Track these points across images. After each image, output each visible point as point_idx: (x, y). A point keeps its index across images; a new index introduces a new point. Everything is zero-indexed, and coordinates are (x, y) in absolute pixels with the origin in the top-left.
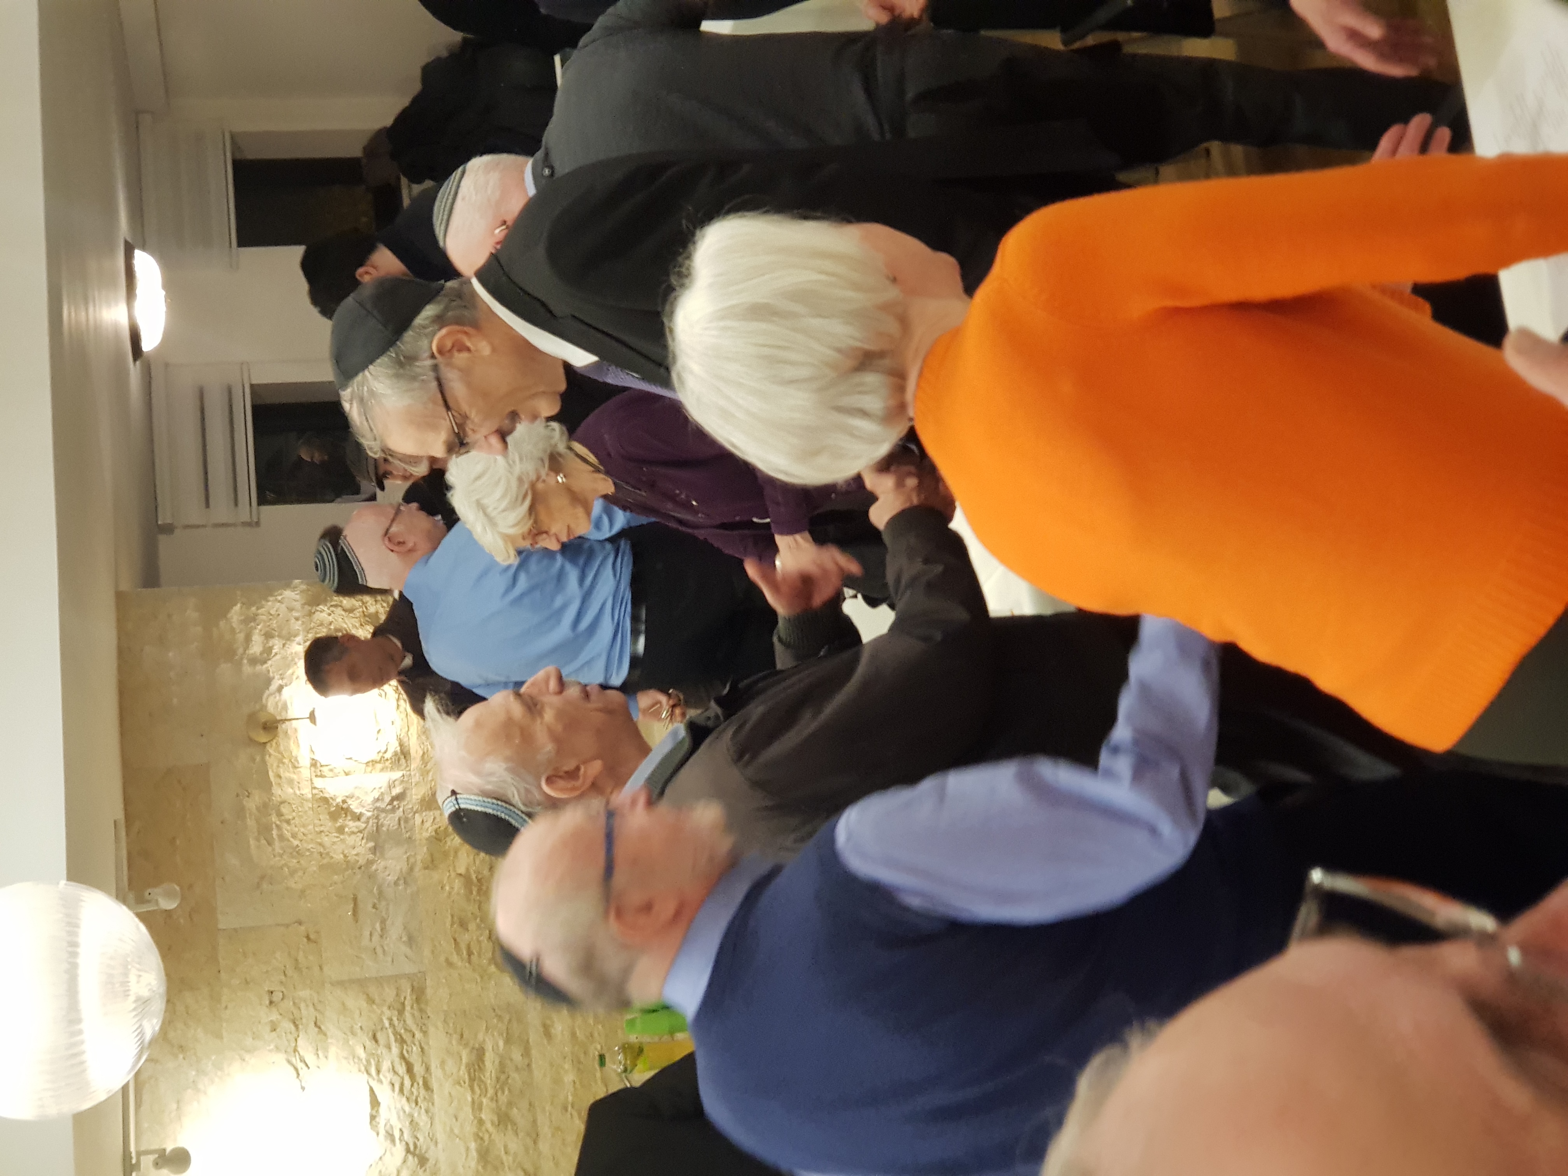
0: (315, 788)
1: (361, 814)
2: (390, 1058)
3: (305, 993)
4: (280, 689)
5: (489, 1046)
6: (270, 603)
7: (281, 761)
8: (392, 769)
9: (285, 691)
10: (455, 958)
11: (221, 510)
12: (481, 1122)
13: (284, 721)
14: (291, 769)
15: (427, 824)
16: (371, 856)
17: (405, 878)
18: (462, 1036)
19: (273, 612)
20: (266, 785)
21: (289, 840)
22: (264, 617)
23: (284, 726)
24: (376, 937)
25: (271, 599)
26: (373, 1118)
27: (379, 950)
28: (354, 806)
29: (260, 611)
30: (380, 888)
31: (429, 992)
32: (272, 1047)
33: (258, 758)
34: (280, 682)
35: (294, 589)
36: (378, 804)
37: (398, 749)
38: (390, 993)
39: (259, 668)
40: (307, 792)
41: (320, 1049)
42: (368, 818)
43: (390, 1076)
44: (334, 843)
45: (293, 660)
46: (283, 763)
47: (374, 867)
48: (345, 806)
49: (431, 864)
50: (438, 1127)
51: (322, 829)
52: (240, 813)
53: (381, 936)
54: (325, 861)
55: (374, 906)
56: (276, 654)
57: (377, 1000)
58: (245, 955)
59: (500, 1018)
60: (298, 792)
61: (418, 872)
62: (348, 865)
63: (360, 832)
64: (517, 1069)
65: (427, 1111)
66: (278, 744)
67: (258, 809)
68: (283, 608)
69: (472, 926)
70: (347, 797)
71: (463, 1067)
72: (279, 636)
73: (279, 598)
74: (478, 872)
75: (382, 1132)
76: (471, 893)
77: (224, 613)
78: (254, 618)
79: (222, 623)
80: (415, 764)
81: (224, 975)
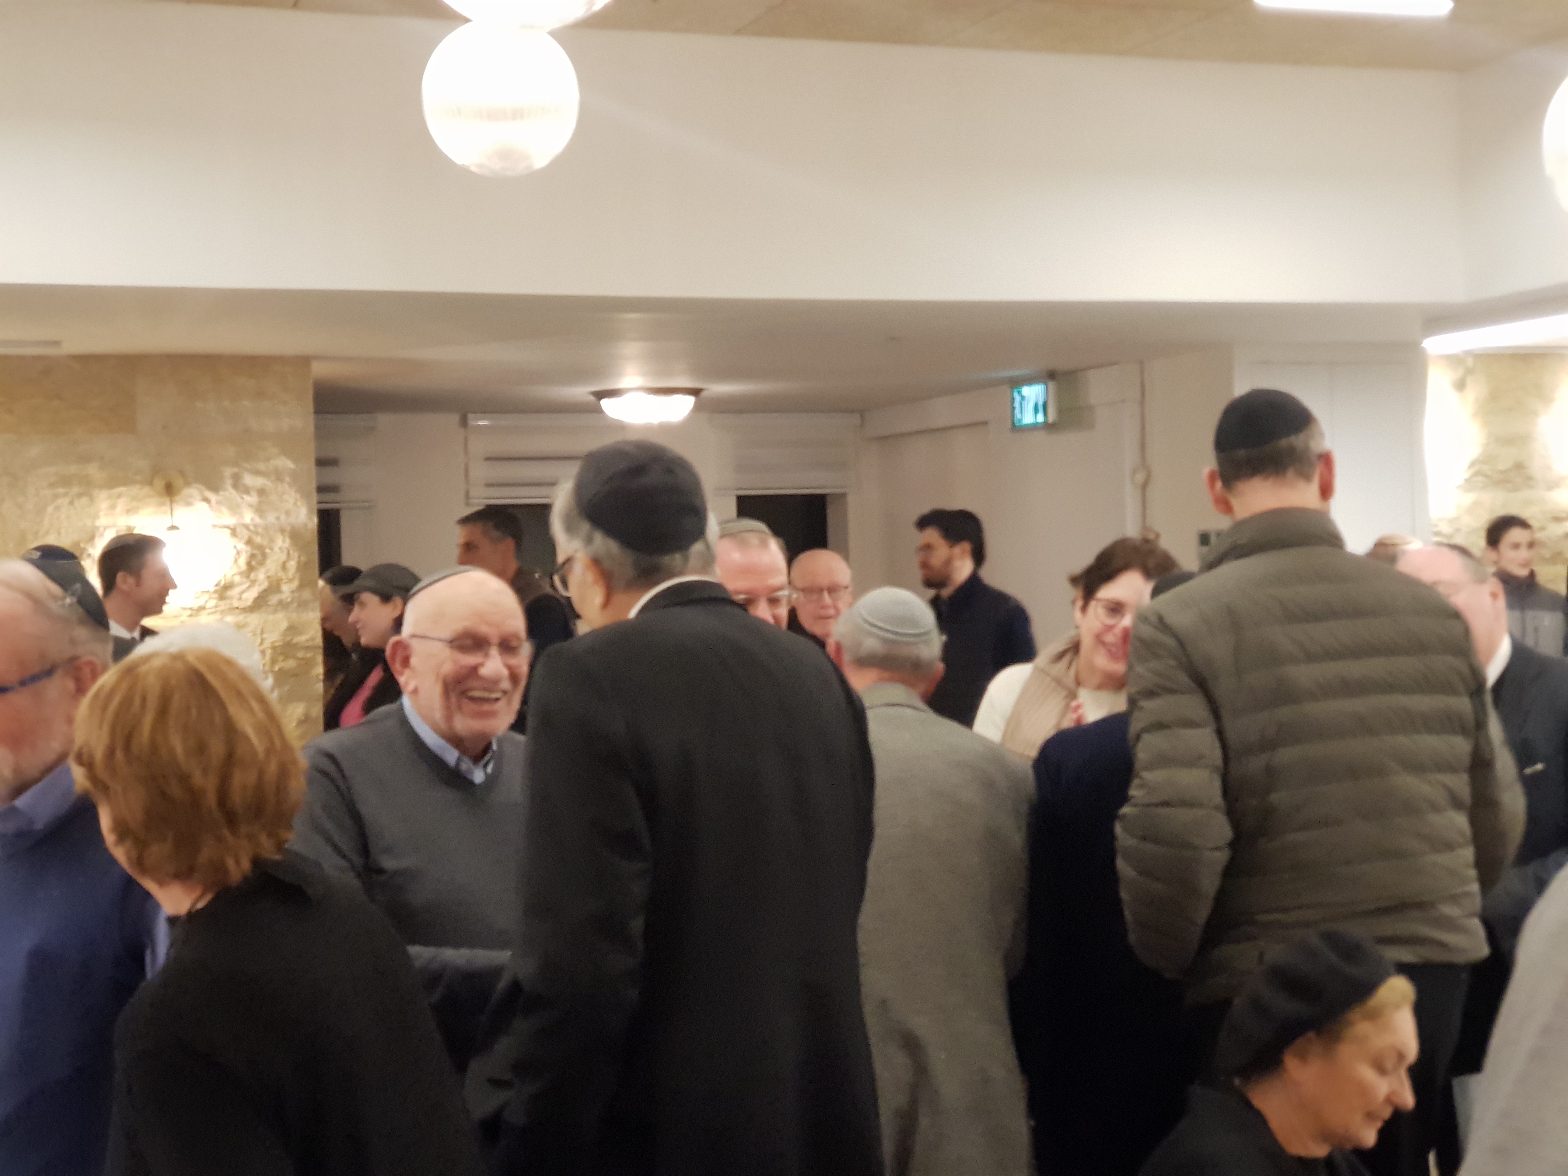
6: (293, 494)
11: (481, 472)
13: (172, 502)
14: (126, 508)
19: (286, 497)
20: (110, 485)
21: (53, 502)
22: (279, 488)
23: (168, 502)
25: (298, 496)
29: (286, 486)
34: (213, 501)
35: (309, 518)
45: (237, 513)
46: (132, 501)
56: (243, 498)
66: (150, 496)
67: (87, 476)
68: (289, 505)
72: (260, 502)
73: (299, 504)
77: (285, 453)
78: (279, 479)
79: (275, 450)
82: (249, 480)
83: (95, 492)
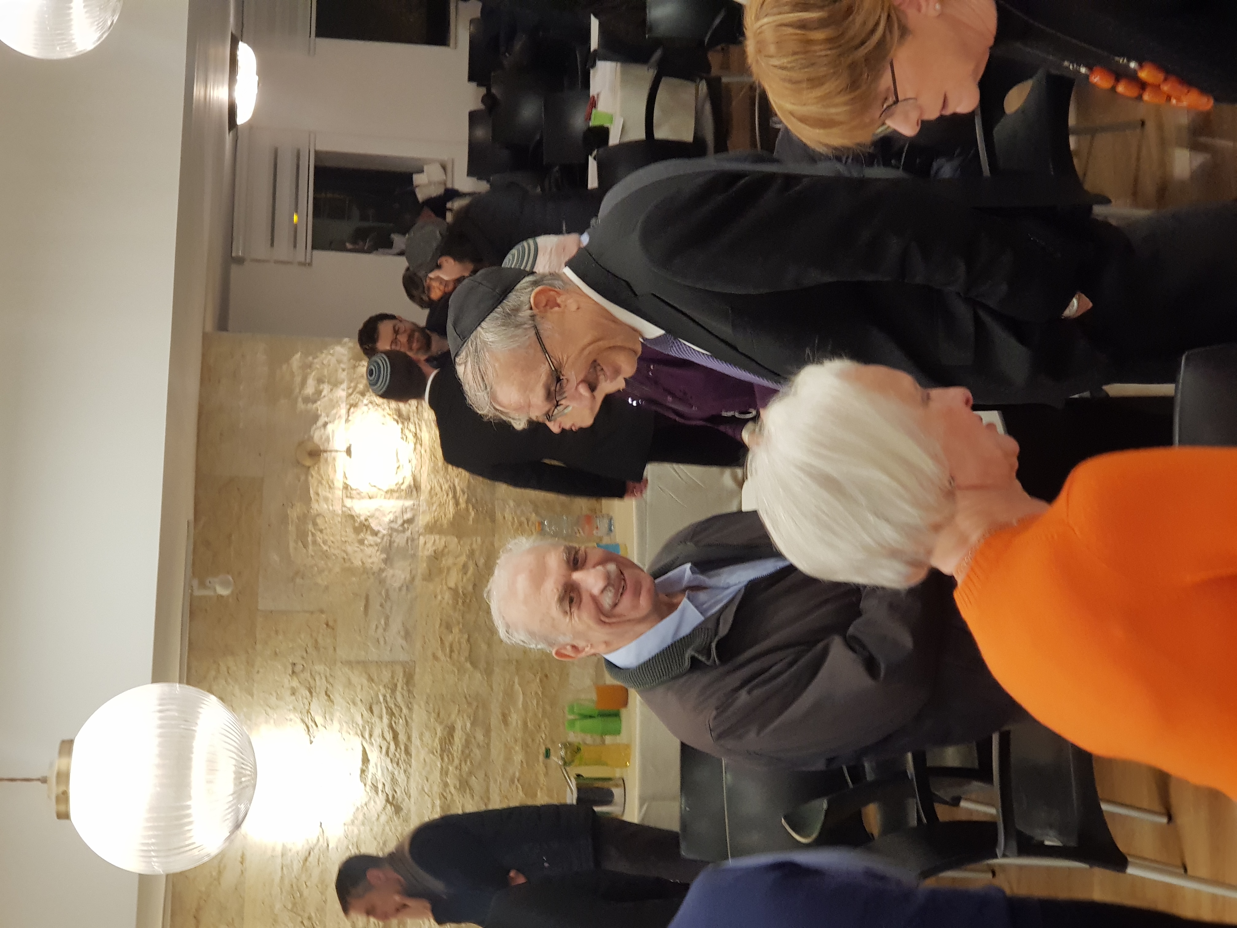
0: (345, 506)
1: (379, 531)
2: (381, 726)
3: (320, 668)
5: (459, 726)
6: (324, 355)
7: (320, 482)
8: (406, 498)
9: (330, 427)
10: (440, 654)
11: (283, 250)
12: (446, 785)
13: (325, 451)
14: (328, 489)
15: (429, 545)
16: (383, 566)
17: (407, 586)
18: (439, 714)
19: (325, 362)
20: (307, 500)
21: (320, 545)
22: (318, 366)
23: (325, 454)
24: (380, 630)
25: (325, 351)
26: (363, 771)
27: (382, 642)
28: (374, 525)
29: (316, 361)
30: (387, 591)
31: (417, 677)
32: (291, 707)
33: (303, 478)
34: (326, 419)
35: (343, 345)
36: (393, 525)
37: (412, 483)
38: (386, 675)
39: (310, 406)
40: (338, 509)
41: (328, 714)
42: (384, 535)
43: (379, 740)
44: (355, 552)
45: (337, 402)
46: (322, 484)
47: (384, 575)
48: (366, 523)
49: (429, 577)
50: (413, 785)
51: (346, 539)
52: (284, 519)
53: (385, 630)
54: (347, 565)
55: (381, 605)
56: (324, 396)
57: (375, 678)
58: (277, 632)
59: (469, 704)
60: (331, 508)
61: (418, 581)
62: (365, 570)
63: (377, 545)
64: (479, 746)
65: (405, 771)
66: (319, 469)
67: (298, 518)
68: (333, 360)
69: (456, 630)
70: (369, 516)
71: (437, 740)
72: (328, 382)
73: (331, 352)
74: (464, 588)
75: (369, 782)
76: (457, 604)
77: (287, 360)
78: (310, 366)
79: (285, 367)
80: (424, 496)
81: (259, 647)
83: (313, 512)
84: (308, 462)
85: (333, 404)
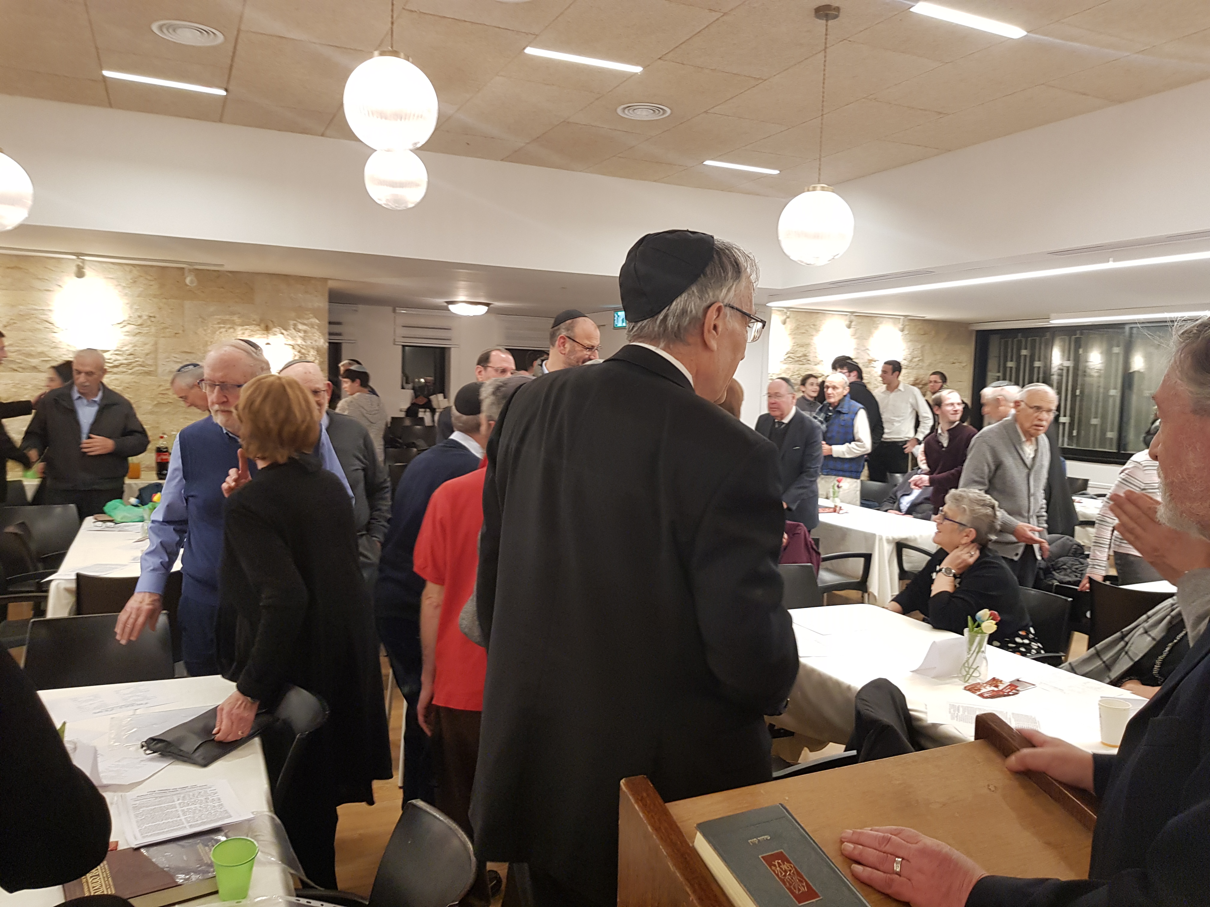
3: (153, 330)
4: (282, 334)
6: (318, 333)
7: (252, 331)
10: (162, 388)
11: (401, 331)
13: (269, 333)
19: (315, 334)
20: (242, 324)
22: (313, 331)
23: (267, 333)
24: (175, 359)
25: (321, 333)
27: (168, 360)
29: (315, 330)
31: (149, 377)
32: (132, 315)
33: (254, 322)
34: (285, 334)
38: (150, 362)
39: (292, 326)
41: (129, 333)
43: (114, 358)
45: (295, 339)
52: (233, 313)
56: (297, 334)
57: (148, 357)
58: (172, 309)
66: (258, 330)
68: (316, 338)
72: (304, 336)
77: (314, 316)
78: (312, 327)
79: (311, 315)
81: (164, 300)
82: (300, 327)
83: (236, 327)
84: (263, 325)
85: (293, 338)
